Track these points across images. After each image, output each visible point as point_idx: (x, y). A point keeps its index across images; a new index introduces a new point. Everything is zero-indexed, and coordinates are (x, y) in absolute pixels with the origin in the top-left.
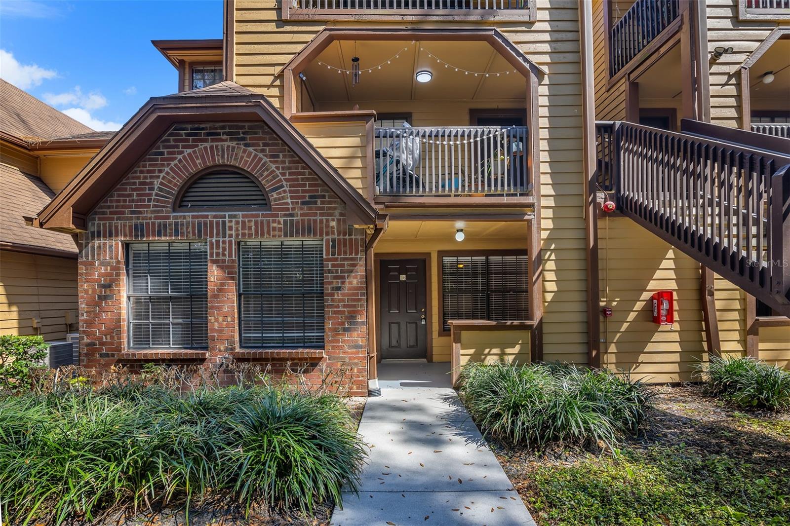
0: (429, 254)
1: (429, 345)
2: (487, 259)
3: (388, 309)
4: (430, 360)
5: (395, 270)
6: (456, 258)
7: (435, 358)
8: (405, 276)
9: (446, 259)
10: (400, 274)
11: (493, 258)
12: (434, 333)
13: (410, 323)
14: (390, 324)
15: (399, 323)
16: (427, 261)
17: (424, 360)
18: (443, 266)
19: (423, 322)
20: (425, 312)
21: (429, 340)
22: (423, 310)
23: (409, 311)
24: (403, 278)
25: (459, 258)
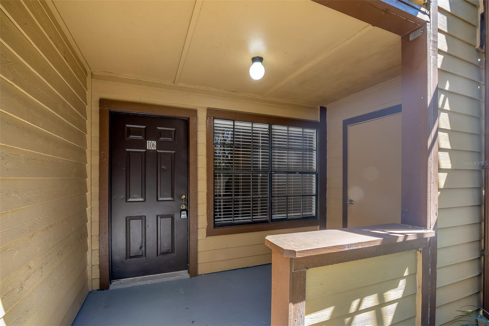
0: (194, 112)
1: (192, 252)
2: (270, 129)
3: (123, 196)
4: (194, 273)
5: (137, 132)
6: (231, 123)
7: (202, 269)
8: (155, 143)
9: (218, 122)
10: (146, 138)
11: (278, 129)
12: (200, 231)
13: (162, 217)
14: (128, 220)
15: (143, 218)
16: (191, 121)
17: (184, 274)
18: (214, 133)
19: (184, 215)
20: (187, 200)
21: (192, 243)
22: (184, 197)
23: (160, 199)
24: (151, 145)
25: (236, 124)
